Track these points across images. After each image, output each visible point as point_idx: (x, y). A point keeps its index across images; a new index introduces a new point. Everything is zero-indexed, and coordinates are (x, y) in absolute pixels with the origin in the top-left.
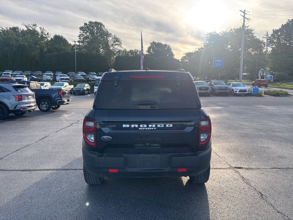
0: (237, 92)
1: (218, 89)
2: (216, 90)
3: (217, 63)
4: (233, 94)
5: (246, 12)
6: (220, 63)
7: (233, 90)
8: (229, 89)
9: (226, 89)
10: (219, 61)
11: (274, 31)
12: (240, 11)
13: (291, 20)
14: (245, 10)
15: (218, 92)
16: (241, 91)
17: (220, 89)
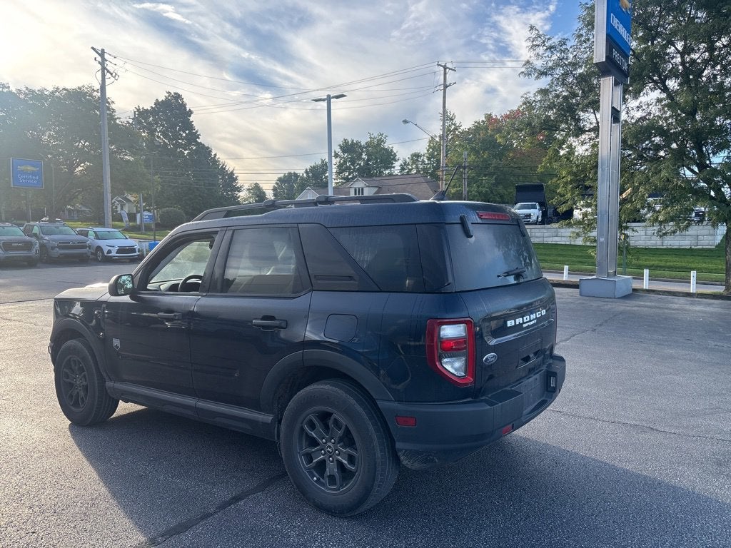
0: (114, 254)
1: (58, 247)
2: (53, 248)
3: (23, 172)
4: (100, 258)
5: (106, 56)
6: (33, 174)
7: (99, 248)
8: (90, 247)
9: (82, 245)
10: (29, 168)
11: (138, 110)
12: (93, 48)
13: (173, 94)
14: (103, 50)
15: (61, 254)
16: (121, 250)
17: (65, 245)
